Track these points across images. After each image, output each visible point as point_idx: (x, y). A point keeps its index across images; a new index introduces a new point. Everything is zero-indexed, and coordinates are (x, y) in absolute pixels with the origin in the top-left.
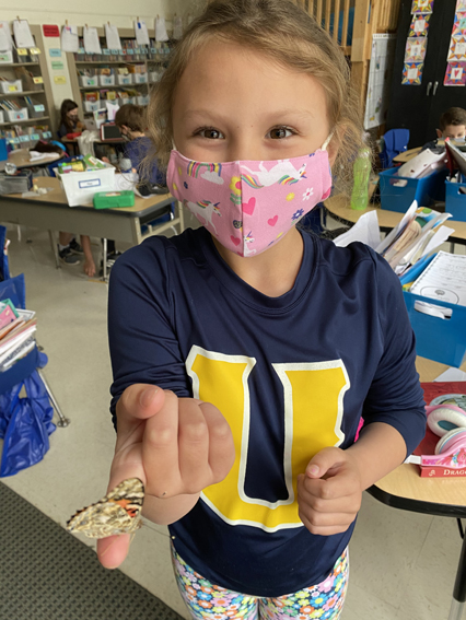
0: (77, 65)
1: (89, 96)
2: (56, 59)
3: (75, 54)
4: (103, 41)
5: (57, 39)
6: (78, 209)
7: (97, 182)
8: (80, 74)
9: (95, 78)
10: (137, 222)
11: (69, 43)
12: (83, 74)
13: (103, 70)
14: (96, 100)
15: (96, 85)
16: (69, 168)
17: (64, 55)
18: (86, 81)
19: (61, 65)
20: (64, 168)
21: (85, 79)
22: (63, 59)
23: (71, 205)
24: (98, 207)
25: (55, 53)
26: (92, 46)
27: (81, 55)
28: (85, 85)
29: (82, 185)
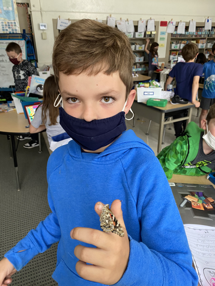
0: (172, 39)
1: (173, 53)
2: (163, 36)
3: (172, 34)
4: (187, 28)
5: (166, 27)
6: (141, 104)
7: (152, 93)
8: (172, 43)
9: (179, 45)
10: (163, 115)
11: (170, 29)
12: (173, 43)
13: (183, 42)
14: (176, 55)
15: (178, 48)
16: (143, 85)
17: (167, 34)
18: (174, 46)
19: (164, 39)
20: (141, 85)
21: (173, 45)
22: (166, 36)
23: (138, 101)
24: (148, 105)
25: (163, 33)
26: (181, 30)
27: (174, 34)
28: (173, 48)
29: (145, 93)
